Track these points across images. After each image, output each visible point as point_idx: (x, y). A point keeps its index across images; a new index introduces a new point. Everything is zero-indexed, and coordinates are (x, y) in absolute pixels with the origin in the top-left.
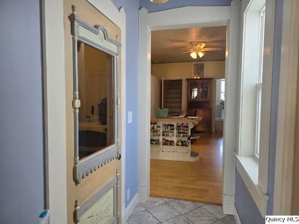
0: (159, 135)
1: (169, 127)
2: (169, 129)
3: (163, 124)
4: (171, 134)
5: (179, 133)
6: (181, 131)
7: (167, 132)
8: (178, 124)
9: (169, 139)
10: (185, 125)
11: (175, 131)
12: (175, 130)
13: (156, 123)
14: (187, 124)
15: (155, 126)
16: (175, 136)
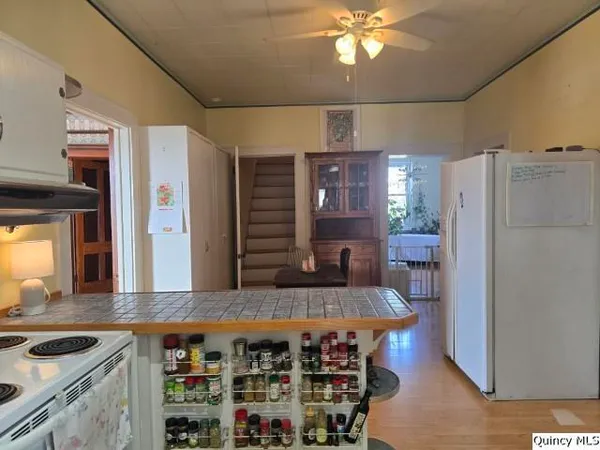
0: (217, 400)
1: (266, 356)
2: (267, 367)
3: (235, 343)
4: (274, 389)
5: (315, 379)
6: (326, 370)
7: (255, 378)
8: (307, 336)
9: (267, 411)
10: (342, 338)
11: (296, 373)
12: (296, 365)
13: (198, 339)
14: (352, 335)
15: (197, 355)
16: (296, 394)
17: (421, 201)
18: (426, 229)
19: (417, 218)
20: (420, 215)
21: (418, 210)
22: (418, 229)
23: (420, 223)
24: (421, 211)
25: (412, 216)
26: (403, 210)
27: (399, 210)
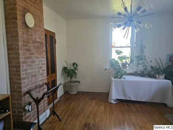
17: (142, 51)
18: (146, 72)
19: (139, 64)
20: (141, 62)
21: (140, 58)
22: (139, 72)
23: (141, 68)
24: (141, 59)
25: (134, 62)
26: (128, 58)
27: (124, 58)
